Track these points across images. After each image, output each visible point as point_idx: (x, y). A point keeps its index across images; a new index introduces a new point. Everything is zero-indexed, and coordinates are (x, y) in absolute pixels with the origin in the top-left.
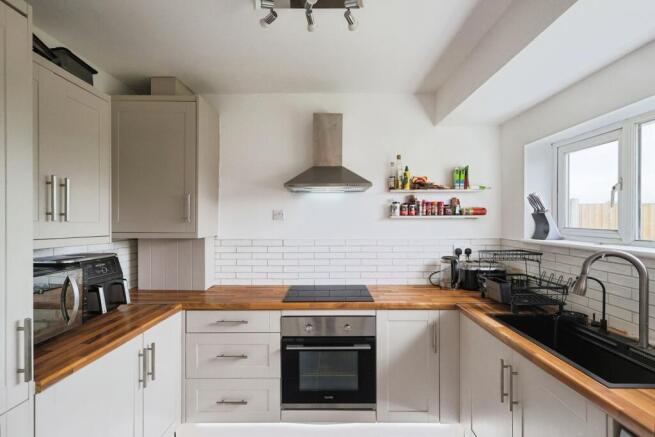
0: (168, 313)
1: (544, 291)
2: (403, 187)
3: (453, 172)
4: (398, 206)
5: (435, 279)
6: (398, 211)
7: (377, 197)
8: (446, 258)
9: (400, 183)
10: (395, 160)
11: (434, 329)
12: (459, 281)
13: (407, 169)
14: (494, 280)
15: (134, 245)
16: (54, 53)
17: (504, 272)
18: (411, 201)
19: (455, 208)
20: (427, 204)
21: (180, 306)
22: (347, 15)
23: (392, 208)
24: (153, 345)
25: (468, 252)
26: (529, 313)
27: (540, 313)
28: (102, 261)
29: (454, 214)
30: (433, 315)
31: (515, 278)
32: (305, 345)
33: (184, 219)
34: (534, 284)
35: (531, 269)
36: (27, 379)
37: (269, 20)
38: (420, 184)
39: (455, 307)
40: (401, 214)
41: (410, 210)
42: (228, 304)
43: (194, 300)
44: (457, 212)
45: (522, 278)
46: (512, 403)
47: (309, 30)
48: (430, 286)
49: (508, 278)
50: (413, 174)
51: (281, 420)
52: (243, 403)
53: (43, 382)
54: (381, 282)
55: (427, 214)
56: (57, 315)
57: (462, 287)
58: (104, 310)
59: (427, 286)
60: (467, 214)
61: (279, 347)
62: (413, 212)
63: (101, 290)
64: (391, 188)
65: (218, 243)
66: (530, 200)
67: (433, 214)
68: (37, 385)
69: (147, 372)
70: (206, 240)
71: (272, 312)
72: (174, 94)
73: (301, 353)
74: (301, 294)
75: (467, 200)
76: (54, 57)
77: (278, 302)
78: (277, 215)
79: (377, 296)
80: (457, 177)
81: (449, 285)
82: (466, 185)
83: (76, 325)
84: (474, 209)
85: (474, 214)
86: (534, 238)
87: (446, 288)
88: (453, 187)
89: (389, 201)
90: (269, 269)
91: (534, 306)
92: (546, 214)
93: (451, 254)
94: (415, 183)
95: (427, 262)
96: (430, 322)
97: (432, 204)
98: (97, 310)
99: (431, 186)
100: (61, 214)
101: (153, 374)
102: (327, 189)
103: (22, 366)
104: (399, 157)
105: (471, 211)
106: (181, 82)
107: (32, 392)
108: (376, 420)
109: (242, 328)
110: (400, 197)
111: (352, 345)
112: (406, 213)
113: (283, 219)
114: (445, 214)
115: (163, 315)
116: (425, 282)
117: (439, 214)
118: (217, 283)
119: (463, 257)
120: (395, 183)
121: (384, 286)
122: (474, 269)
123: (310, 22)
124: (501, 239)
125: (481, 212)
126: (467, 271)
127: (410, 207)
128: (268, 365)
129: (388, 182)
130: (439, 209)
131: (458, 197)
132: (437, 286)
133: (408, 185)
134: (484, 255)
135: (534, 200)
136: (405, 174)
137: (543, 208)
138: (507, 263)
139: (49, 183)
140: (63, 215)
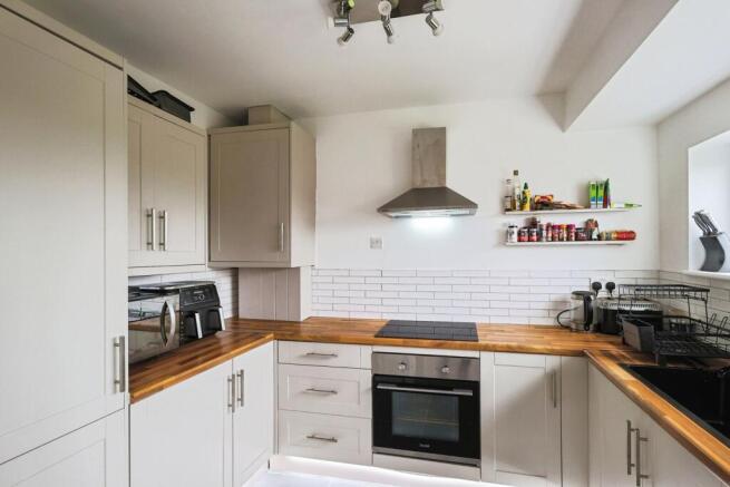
0: (258, 341)
1: (711, 340)
2: (522, 208)
3: (589, 187)
4: (515, 230)
5: (564, 319)
6: (515, 236)
7: (491, 219)
8: (578, 294)
9: (518, 204)
10: (511, 176)
11: (553, 378)
12: (595, 321)
13: (526, 187)
14: (633, 322)
15: (235, 273)
16: (156, 96)
17: (660, 313)
18: (533, 224)
19: (592, 231)
20: (554, 227)
21: (272, 335)
22: (428, 20)
23: (509, 234)
24: (242, 371)
25: (611, 287)
26: (682, 366)
27: (699, 367)
28: (201, 288)
29: (591, 239)
30: (552, 362)
31: (674, 321)
32: (399, 385)
33: (278, 248)
34: (700, 330)
35: (696, 310)
36: (123, 390)
37: (346, 38)
38: (544, 204)
39: (581, 354)
40: (520, 240)
41: (530, 235)
42: (318, 335)
43: (287, 330)
44: (594, 236)
45: (683, 322)
46: (639, 476)
47: (389, 42)
48: (557, 328)
49: (666, 320)
50: (535, 192)
51: (372, 464)
52: (334, 440)
53: (136, 394)
54: (494, 321)
55: (553, 239)
56: (156, 337)
57: (599, 329)
58: (200, 336)
59: (554, 327)
60: (607, 239)
61: (370, 385)
62: (535, 238)
63: (197, 316)
64: (508, 210)
65: (314, 273)
66: (696, 219)
67: (562, 240)
68: (132, 397)
69: (236, 398)
70: (302, 270)
71: (363, 347)
72: (269, 122)
73: (394, 393)
74: (401, 329)
75: (607, 222)
76: (155, 100)
77: (370, 336)
78: (375, 243)
79: (485, 335)
80: (593, 193)
81: (582, 327)
82: (606, 202)
83: (175, 347)
84: (617, 233)
85: (618, 239)
86: (703, 269)
87: (577, 331)
88: (588, 206)
89: (504, 225)
90: (367, 301)
91: (692, 358)
92: (720, 238)
93: (586, 288)
94: (538, 203)
95: (553, 298)
96: (548, 369)
97: (559, 227)
98: (194, 334)
99: (558, 206)
100: (161, 244)
101: (241, 400)
102: (428, 212)
103: (118, 379)
104: (516, 173)
105: (614, 236)
106: (276, 109)
107: (128, 402)
108: (481, 478)
109: (332, 362)
110: (519, 220)
111: (451, 389)
112: (526, 238)
113: (381, 247)
114: (576, 240)
115: (255, 343)
116: (551, 322)
117: (568, 240)
118: (314, 314)
119: (603, 293)
120: (512, 203)
121: (497, 325)
122: (616, 308)
123: (389, 33)
124: (659, 271)
125: (628, 236)
126: (606, 311)
127: (531, 232)
128: (359, 403)
129: (503, 202)
130: (568, 234)
131: (596, 218)
132: (567, 327)
133: (528, 206)
134: (626, 291)
135: (702, 219)
136: (524, 193)
137: (715, 230)
138: (665, 301)
139: (150, 216)
140: (162, 244)
